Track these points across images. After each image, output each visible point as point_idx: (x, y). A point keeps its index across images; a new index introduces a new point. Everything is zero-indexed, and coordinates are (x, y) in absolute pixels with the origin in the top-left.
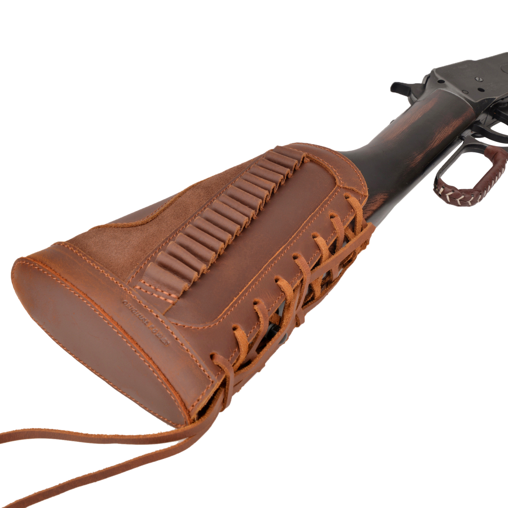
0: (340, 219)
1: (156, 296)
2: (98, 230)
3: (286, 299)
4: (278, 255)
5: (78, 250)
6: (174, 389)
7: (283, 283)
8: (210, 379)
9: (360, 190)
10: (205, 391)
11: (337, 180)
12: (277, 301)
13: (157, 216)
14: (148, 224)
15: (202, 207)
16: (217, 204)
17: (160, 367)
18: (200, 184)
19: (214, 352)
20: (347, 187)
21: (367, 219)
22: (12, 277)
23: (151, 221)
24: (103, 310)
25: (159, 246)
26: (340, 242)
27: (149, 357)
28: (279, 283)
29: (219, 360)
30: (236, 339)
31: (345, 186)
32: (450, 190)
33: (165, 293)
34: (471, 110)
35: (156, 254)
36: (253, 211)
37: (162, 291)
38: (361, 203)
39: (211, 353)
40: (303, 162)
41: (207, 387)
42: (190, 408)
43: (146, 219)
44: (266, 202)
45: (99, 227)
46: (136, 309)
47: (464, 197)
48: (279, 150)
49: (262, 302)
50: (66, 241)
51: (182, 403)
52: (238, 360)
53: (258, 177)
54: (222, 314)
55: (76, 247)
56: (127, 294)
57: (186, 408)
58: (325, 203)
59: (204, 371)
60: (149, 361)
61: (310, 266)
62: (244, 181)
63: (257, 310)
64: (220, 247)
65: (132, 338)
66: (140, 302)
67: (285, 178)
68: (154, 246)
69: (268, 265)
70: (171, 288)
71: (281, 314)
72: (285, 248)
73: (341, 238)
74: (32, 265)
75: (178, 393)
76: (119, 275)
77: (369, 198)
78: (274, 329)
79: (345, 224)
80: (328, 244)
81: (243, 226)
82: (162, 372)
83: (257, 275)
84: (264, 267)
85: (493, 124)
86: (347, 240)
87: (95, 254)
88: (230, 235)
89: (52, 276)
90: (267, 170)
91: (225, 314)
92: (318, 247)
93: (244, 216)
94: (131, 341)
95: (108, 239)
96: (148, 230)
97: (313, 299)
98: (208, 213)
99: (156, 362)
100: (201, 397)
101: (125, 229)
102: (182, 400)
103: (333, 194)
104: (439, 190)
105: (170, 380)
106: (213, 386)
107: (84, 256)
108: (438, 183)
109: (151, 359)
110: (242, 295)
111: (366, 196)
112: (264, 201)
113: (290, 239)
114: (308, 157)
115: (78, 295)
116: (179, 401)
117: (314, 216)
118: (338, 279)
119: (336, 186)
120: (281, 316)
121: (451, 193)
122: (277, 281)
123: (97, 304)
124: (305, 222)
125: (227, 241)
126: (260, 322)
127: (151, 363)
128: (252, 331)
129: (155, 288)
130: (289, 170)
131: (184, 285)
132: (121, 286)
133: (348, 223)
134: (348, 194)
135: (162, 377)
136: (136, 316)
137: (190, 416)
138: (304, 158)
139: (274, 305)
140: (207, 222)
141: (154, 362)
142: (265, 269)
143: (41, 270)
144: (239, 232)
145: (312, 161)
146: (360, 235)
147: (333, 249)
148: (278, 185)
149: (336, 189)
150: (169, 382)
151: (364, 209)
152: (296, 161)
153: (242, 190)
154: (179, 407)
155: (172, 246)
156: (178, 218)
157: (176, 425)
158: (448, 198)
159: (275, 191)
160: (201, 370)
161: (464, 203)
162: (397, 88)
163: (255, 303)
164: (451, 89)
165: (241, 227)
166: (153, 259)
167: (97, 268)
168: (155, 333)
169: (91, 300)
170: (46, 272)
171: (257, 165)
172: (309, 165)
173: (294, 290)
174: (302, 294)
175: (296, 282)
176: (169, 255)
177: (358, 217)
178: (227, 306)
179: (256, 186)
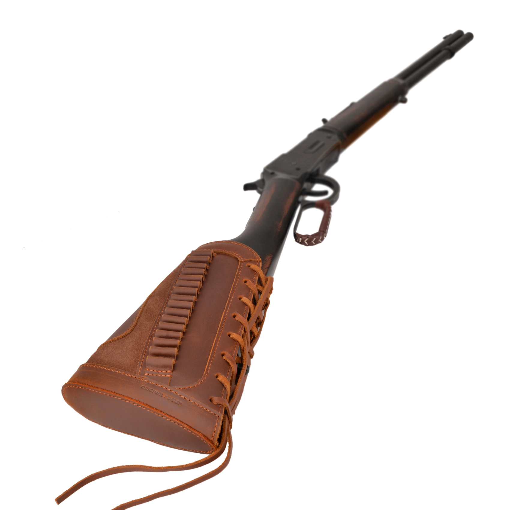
0: (251, 281)
1: (160, 375)
2: (103, 347)
3: (240, 345)
4: (223, 319)
5: (96, 365)
6: (197, 431)
7: (234, 335)
8: (216, 415)
9: (255, 259)
10: (216, 424)
11: (239, 258)
12: (235, 348)
13: (136, 323)
14: (133, 331)
15: (162, 308)
16: (171, 302)
17: (181, 420)
18: (154, 293)
19: (211, 397)
20: (247, 260)
21: (266, 275)
22: (65, 398)
23: (134, 328)
24: (131, 398)
25: (147, 343)
26: (257, 296)
27: (172, 417)
28: (231, 336)
29: (216, 400)
30: (221, 382)
31: (245, 260)
32: (305, 237)
33: (163, 371)
34: (298, 184)
35: (148, 349)
36: (194, 297)
37: (162, 371)
38: (259, 267)
39: (209, 399)
40: (213, 256)
41: (216, 421)
42: (212, 439)
43: (130, 329)
44: (200, 288)
45: (103, 345)
46: (152, 389)
47: (316, 239)
48: (194, 253)
49: (227, 353)
50: (86, 363)
51: (205, 438)
52: (227, 395)
53: (189, 275)
54: (205, 371)
55: (94, 364)
56: (142, 381)
57: (209, 440)
58: (238, 275)
59: (210, 411)
60: (174, 419)
61: (246, 318)
62: (182, 281)
63: (226, 359)
64: (183, 328)
65: (157, 409)
66: (152, 383)
67: (206, 270)
68: (144, 344)
69: (220, 328)
70: (165, 367)
71: (240, 356)
72: (225, 313)
73: (256, 292)
74: (74, 386)
75: (200, 433)
76: (131, 371)
77: (262, 262)
78: (240, 367)
79: (255, 283)
80: (250, 300)
81: (191, 309)
82: (184, 423)
83: (216, 337)
84: (218, 330)
85: (312, 186)
86: (260, 292)
87: (108, 362)
88: (186, 318)
89: (88, 389)
90: (194, 269)
91: (207, 370)
92: (245, 304)
93: (190, 302)
94: (157, 411)
95: (112, 350)
96: (134, 335)
97: (254, 337)
98: (168, 310)
99: (178, 418)
100: (215, 429)
101: (120, 340)
102: (205, 436)
103: (240, 268)
104: (299, 240)
105: (192, 426)
106: (220, 419)
107: (102, 366)
108: (297, 237)
109: (174, 417)
110: (213, 353)
111: (260, 261)
112: (199, 288)
113: (226, 306)
114: (215, 252)
115: (109, 395)
116: (203, 437)
117: (234, 285)
118: (264, 318)
119: (240, 262)
120: (241, 356)
121: (307, 239)
122: (229, 335)
123: (125, 396)
124: (230, 292)
125: (186, 323)
126: (231, 366)
127: (175, 420)
128: (228, 374)
129: (157, 371)
130: (206, 264)
131: (172, 361)
132: (135, 377)
133: (257, 282)
134: (249, 264)
135: (186, 426)
136: (154, 393)
137: (213, 444)
138: (213, 254)
139: (234, 351)
140: (171, 316)
141: (177, 419)
142: (220, 331)
143: (80, 387)
144: (191, 314)
145: (218, 254)
146: (266, 287)
147: (255, 302)
148: (204, 275)
149: (240, 264)
150: (192, 428)
151: (262, 269)
152: (209, 257)
153: (183, 287)
154: (204, 441)
155: (155, 340)
156: (150, 320)
157: (206, 452)
158: (306, 243)
159: (204, 280)
160: (208, 411)
161: (317, 242)
162: (248, 187)
163: (223, 355)
164: (281, 176)
165: (191, 310)
166: (148, 353)
167: (114, 371)
168: (170, 400)
169: (119, 394)
170: (83, 388)
171: (185, 268)
172: (217, 257)
173: (242, 337)
174: (248, 338)
175: (242, 332)
176: (156, 347)
177: (261, 275)
178: (206, 364)
179: (191, 281)
